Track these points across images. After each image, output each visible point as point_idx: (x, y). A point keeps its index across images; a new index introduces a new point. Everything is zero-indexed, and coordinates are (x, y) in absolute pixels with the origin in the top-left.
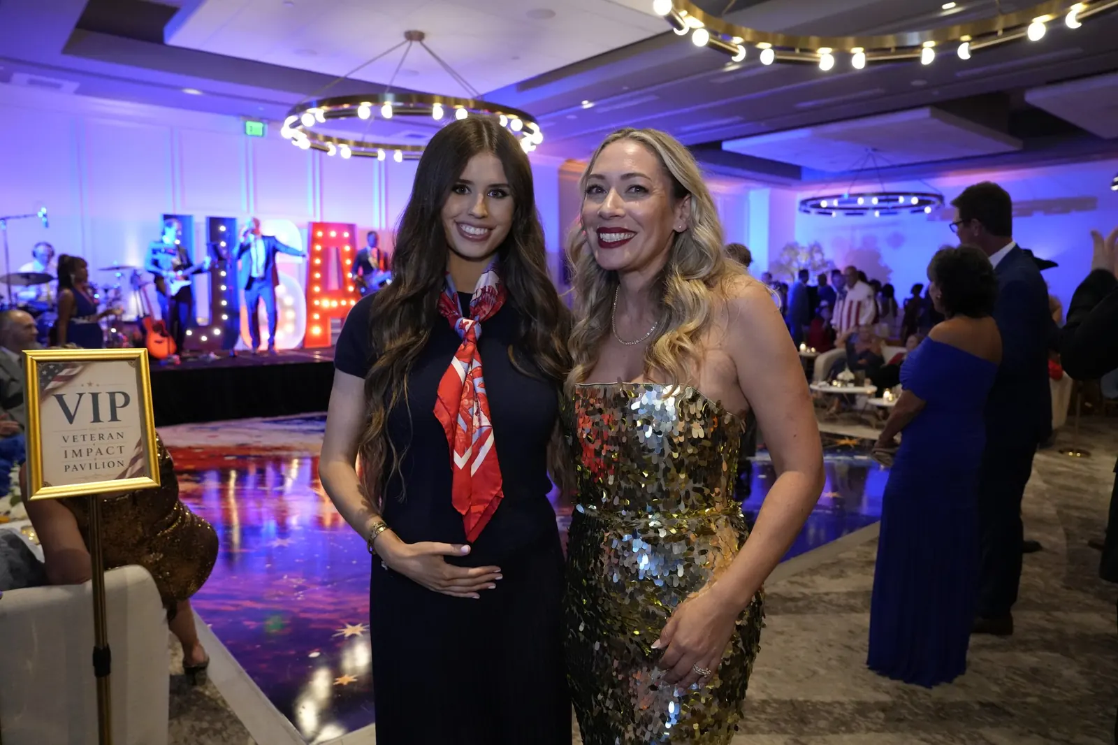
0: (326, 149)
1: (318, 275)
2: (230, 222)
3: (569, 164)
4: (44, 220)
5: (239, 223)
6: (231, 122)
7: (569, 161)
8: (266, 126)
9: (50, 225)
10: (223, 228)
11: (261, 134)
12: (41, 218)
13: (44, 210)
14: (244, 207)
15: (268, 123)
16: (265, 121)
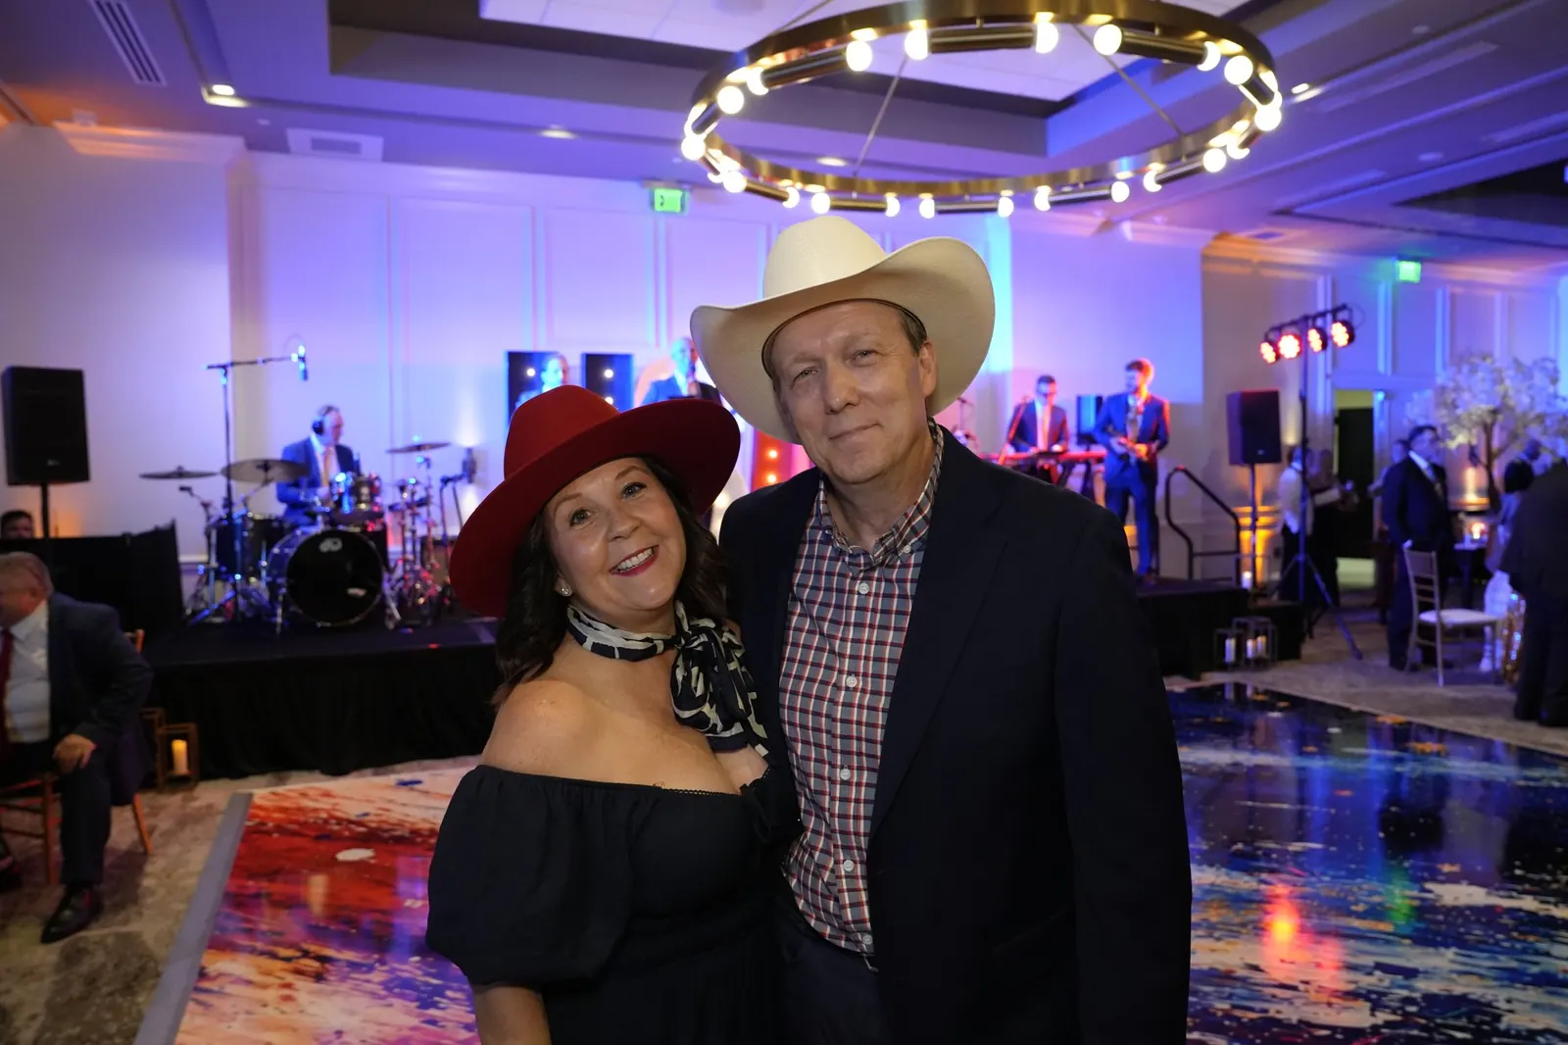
0: (783, 195)
1: (773, 454)
2: (621, 362)
3: (1221, 244)
4: (302, 366)
5: (637, 363)
6: (630, 189)
7: (1221, 236)
8: (687, 195)
9: (310, 375)
10: (609, 374)
11: (678, 209)
12: (296, 365)
13: (302, 351)
14: (651, 338)
15: (691, 190)
16: (686, 186)
